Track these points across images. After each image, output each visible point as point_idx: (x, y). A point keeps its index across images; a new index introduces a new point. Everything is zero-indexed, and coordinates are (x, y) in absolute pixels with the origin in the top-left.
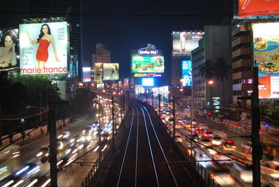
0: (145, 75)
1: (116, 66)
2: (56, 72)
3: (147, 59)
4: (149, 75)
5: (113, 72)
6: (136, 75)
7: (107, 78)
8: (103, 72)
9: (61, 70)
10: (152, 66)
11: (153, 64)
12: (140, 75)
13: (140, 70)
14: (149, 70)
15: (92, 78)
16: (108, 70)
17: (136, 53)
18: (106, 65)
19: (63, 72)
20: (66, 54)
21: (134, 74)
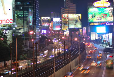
0: (100, 24)
1: (79, 17)
2: (4, 23)
3: (101, 10)
4: (103, 24)
5: (77, 21)
6: (92, 24)
7: (72, 26)
8: (68, 21)
9: (8, 21)
10: (105, 16)
11: (106, 15)
12: (95, 24)
13: (95, 20)
14: (103, 20)
15: (61, 27)
16: (72, 20)
17: (92, 5)
18: (71, 16)
19: (9, 23)
20: (11, 8)
21: (90, 23)
